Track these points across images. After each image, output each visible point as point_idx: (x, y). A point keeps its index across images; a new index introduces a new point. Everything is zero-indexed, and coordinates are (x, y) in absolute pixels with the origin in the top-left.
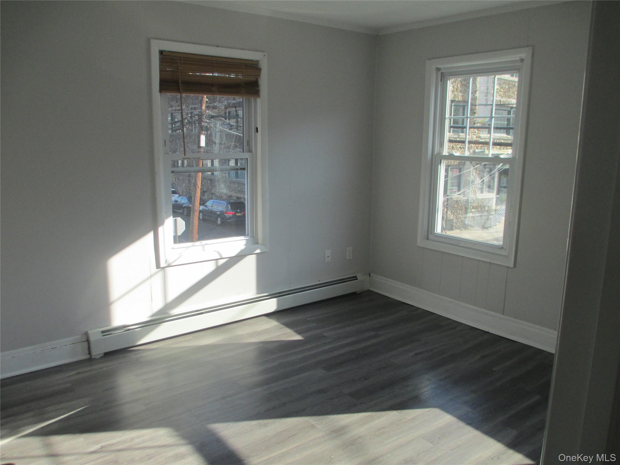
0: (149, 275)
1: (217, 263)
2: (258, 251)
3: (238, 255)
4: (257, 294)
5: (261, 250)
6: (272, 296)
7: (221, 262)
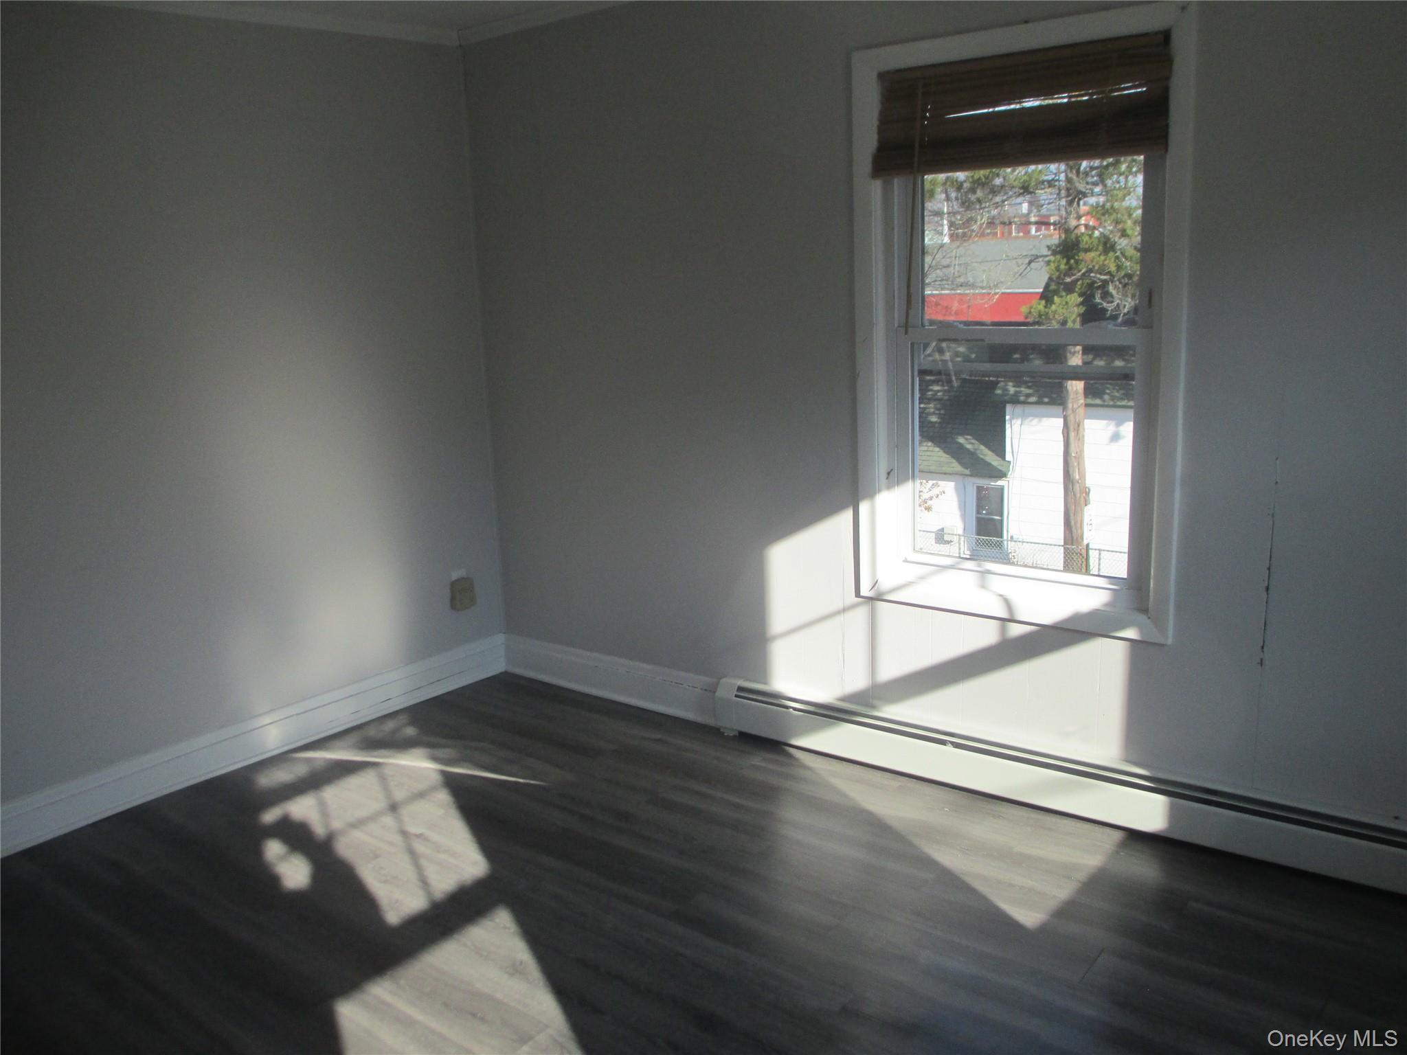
0: (841, 606)
1: (1003, 630)
2: (1131, 633)
3: (1065, 626)
4: (1124, 761)
5: (1141, 632)
6: (1160, 786)
7: (1016, 630)
